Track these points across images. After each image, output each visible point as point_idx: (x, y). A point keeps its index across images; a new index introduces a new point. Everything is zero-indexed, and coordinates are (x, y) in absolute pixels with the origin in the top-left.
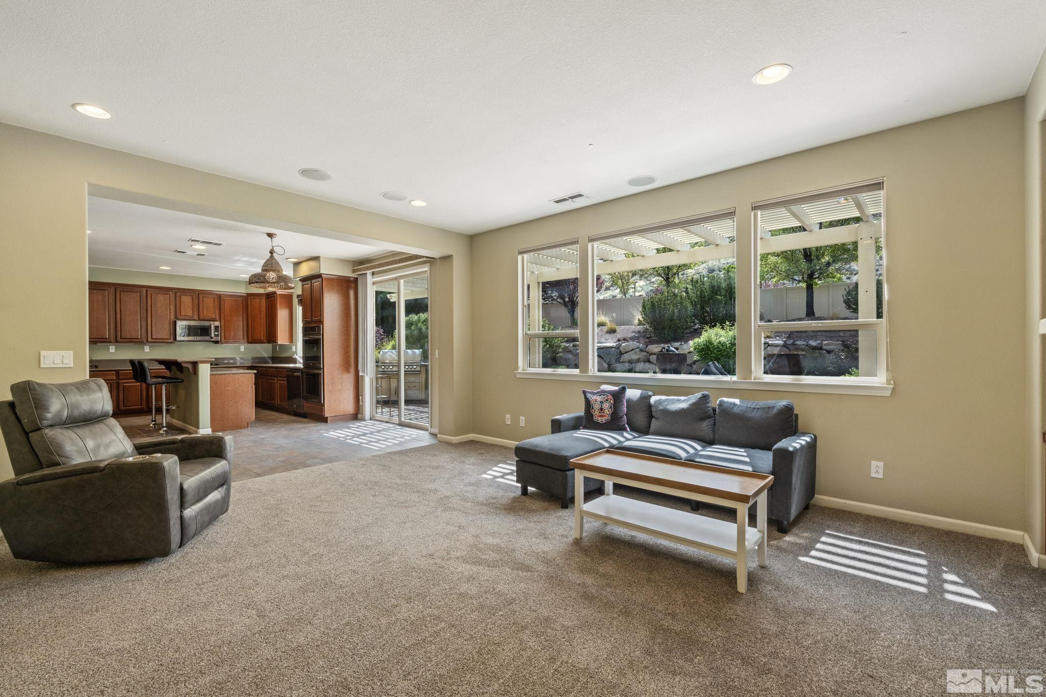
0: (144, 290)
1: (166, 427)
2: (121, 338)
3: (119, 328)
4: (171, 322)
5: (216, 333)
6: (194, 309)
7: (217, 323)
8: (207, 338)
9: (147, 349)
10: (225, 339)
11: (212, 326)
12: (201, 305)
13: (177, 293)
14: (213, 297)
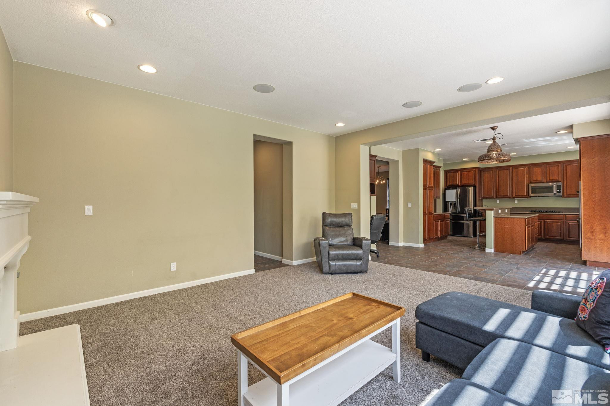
0: (511, 167)
1: (479, 244)
2: (499, 196)
3: (498, 190)
4: (527, 185)
5: (558, 190)
6: (542, 176)
7: (560, 184)
8: (552, 194)
9: (516, 201)
10: (567, 194)
11: (555, 185)
12: (548, 172)
13: (531, 167)
14: (557, 166)
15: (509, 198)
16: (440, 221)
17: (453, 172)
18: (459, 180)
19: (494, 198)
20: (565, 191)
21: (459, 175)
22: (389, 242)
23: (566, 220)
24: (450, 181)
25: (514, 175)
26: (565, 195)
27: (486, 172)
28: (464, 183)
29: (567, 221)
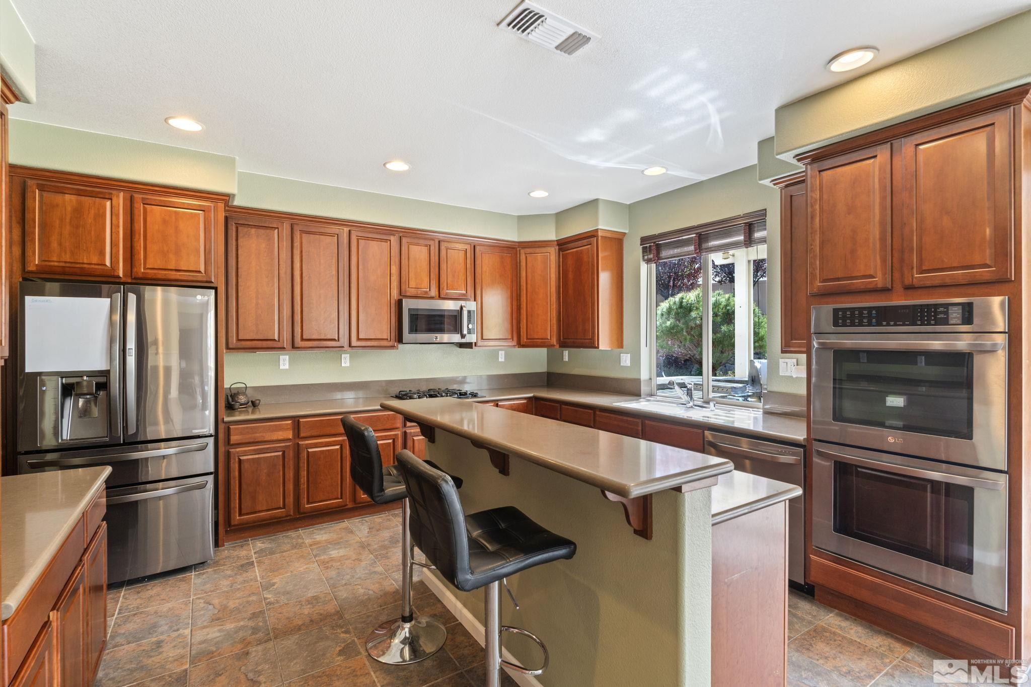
0: (346, 230)
2: (302, 339)
3: (298, 318)
4: (393, 302)
5: (469, 327)
6: (432, 275)
7: (471, 305)
8: (456, 338)
9: (346, 360)
10: (482, 338)
11: (464, 310)
12: (443, 266)
13: (404, 239)
14: (464, 249)
19: (283, 350)
20: (479, 328)
21: (115, 214)
24: (53, 243)
25: (354, 260)
26: (479, 341)
27: (253, 231)
28: (152, 261)
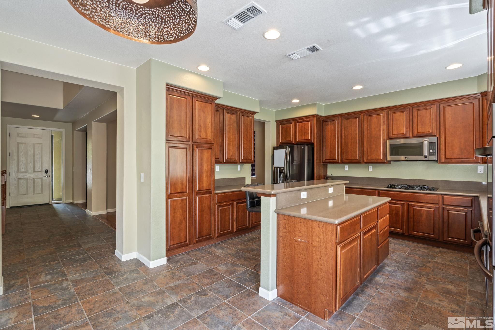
0: (362, 114)
2: (345, 159)
3: (343, 151)
5: (431, 151)
6: (407, 127)
7: (434, 139)
8: (422, 158)
9: (371, 168)
10: (445, 158)
11: (425, 142)
12: (415, 120)
13: (390, 112)
14: (430, 108)
15: (360, 162)
16: (235, 203)
17: (287, 124)
18: (292, 135)
19: (338, 163)
20: (442, 152)
21: (293, 127)
22: (116, 249)
23: (444, 204)
24: (283, 137)
25: (366, 126)
26: (443, 159)
27: (329, 123)
28: (300, 138)
29: (445, 207)
